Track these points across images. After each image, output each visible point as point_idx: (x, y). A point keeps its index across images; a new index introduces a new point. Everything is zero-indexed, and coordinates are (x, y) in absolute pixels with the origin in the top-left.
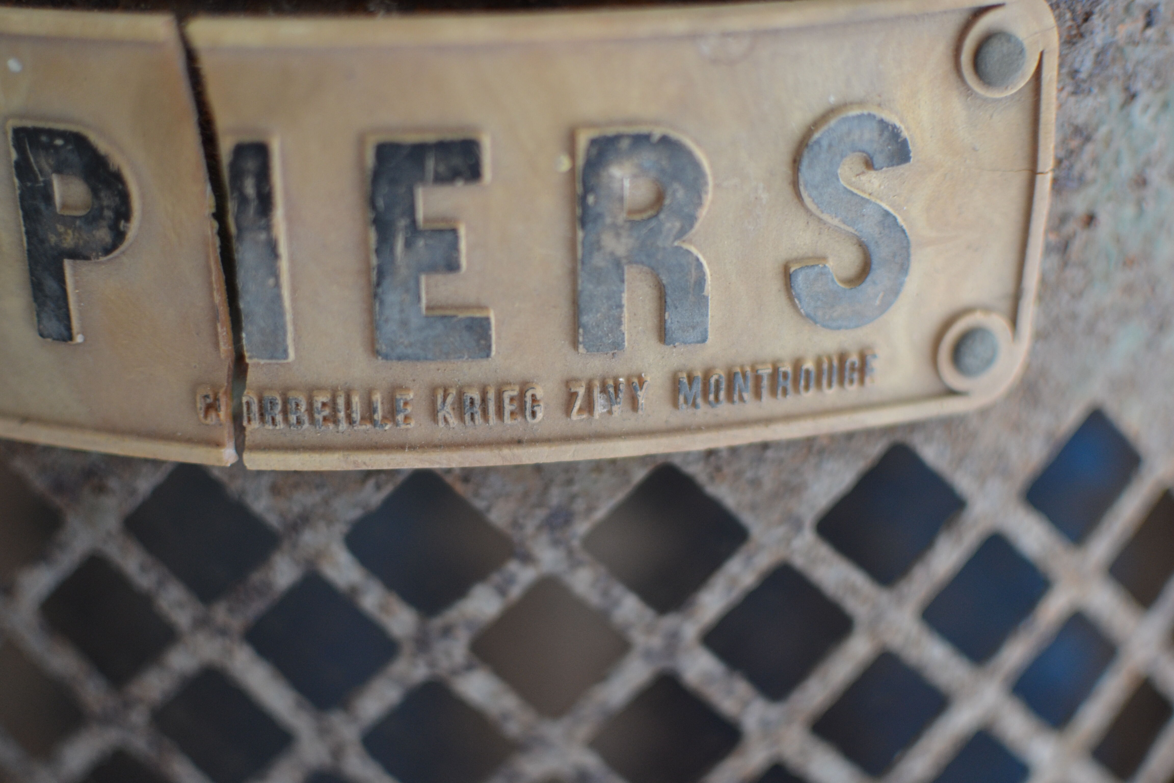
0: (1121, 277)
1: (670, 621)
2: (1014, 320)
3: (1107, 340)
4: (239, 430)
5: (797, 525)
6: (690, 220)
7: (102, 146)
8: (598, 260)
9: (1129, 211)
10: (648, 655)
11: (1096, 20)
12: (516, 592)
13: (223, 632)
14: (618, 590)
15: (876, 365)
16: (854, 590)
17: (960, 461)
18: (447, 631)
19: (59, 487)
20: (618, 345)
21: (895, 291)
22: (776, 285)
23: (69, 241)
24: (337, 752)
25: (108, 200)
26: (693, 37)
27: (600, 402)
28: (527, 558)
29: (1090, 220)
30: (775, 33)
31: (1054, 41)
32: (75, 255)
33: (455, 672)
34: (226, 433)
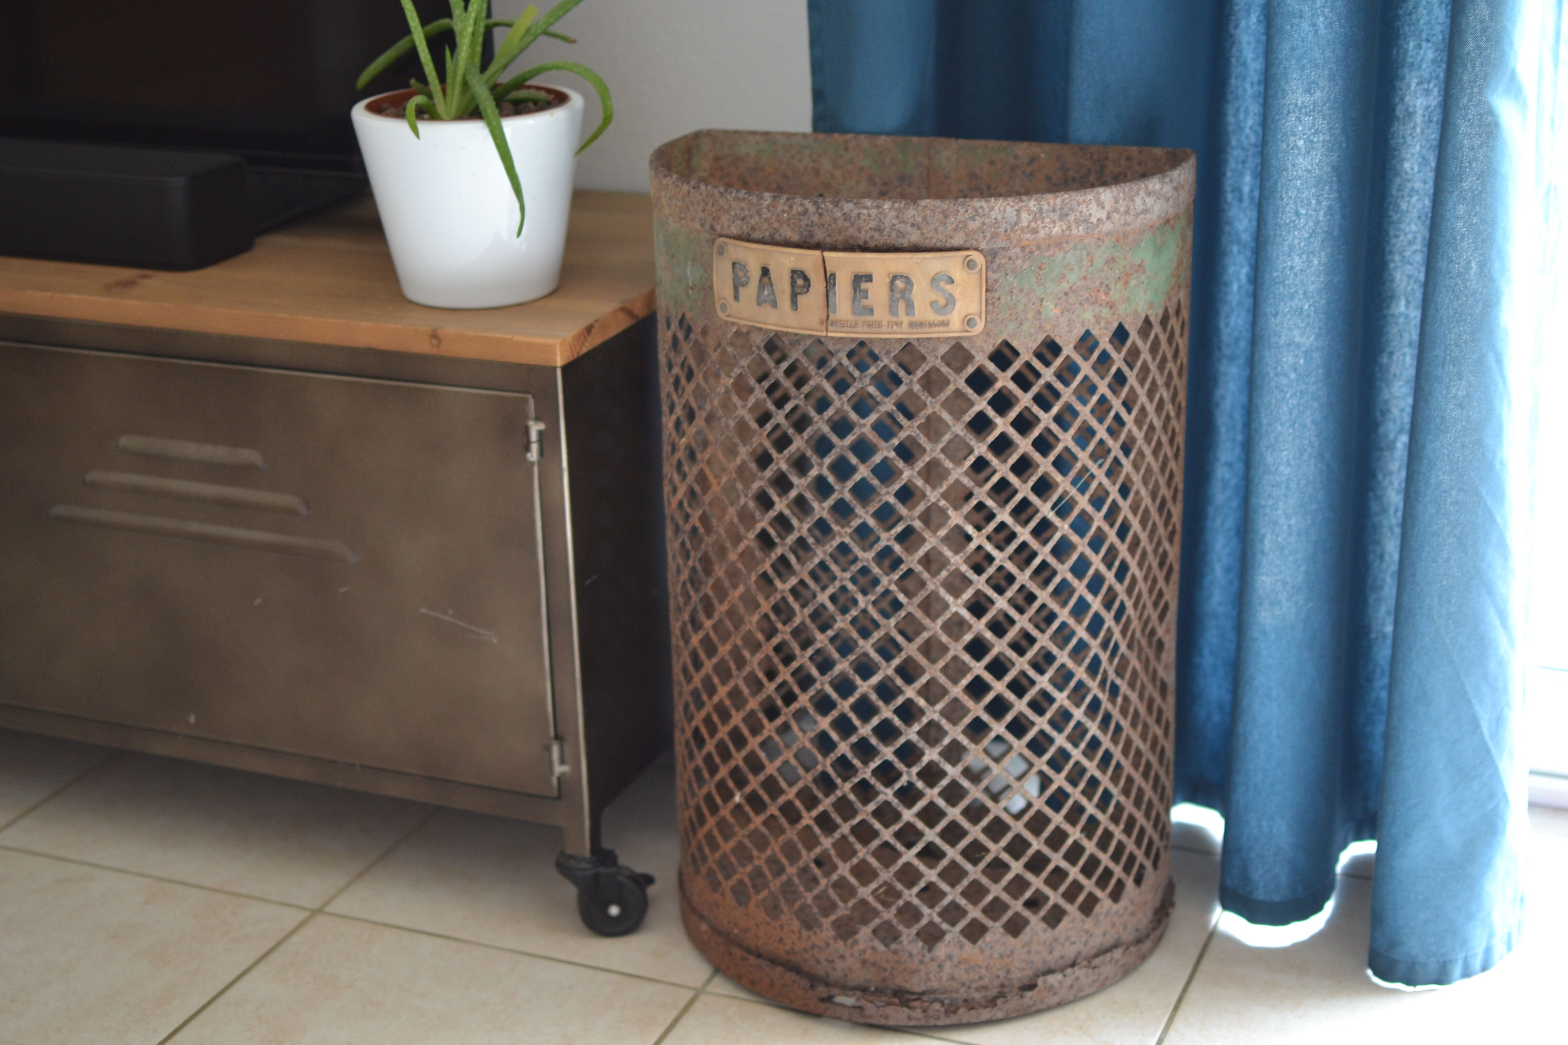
0: (1008, 312)
1: (911, 376)
2: (981, 318)
3: (1006, 325)
4: (827, 330)
5: (937, 358)
6: (911, 292)
7: (807, 274)
8: (894, 298)
9: (1009, 298)
10: (906, 384)
11: (997, 259)
12: (879, 368)
13: (821, 376)
14: (900, 369)
15: (951, 324)
16: (950, 374)
17: (972, 347)
18: (866, 376)
19: (791, 344)
20: (897, 315)
21: (953, 309)
22: (928, 306)
23: (799, 291)
24: (842, 404)
25: (807, 284)
26: (910, 258)
27: (895, 327)
28: (882, 361)
29: (999, 299)
30: (927, 258)
31: (984, 262)
32: (800, 294)
33: (867, 386)
34: (824, 329)
